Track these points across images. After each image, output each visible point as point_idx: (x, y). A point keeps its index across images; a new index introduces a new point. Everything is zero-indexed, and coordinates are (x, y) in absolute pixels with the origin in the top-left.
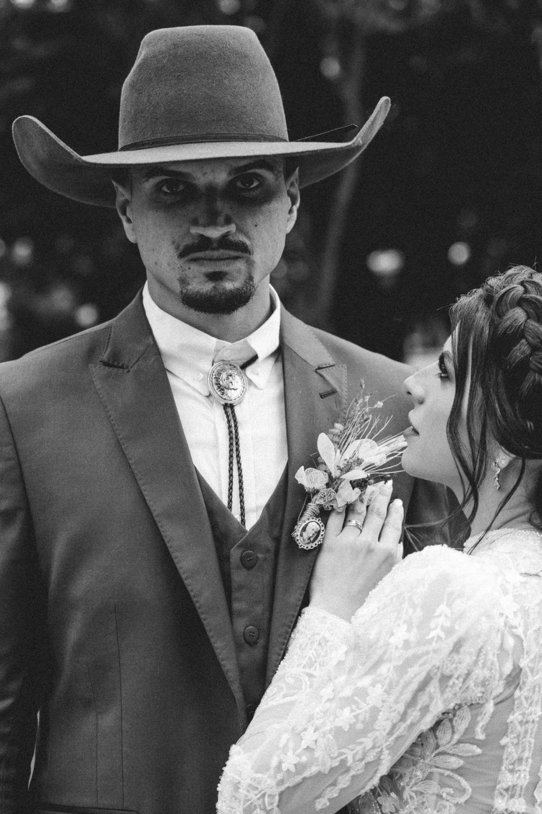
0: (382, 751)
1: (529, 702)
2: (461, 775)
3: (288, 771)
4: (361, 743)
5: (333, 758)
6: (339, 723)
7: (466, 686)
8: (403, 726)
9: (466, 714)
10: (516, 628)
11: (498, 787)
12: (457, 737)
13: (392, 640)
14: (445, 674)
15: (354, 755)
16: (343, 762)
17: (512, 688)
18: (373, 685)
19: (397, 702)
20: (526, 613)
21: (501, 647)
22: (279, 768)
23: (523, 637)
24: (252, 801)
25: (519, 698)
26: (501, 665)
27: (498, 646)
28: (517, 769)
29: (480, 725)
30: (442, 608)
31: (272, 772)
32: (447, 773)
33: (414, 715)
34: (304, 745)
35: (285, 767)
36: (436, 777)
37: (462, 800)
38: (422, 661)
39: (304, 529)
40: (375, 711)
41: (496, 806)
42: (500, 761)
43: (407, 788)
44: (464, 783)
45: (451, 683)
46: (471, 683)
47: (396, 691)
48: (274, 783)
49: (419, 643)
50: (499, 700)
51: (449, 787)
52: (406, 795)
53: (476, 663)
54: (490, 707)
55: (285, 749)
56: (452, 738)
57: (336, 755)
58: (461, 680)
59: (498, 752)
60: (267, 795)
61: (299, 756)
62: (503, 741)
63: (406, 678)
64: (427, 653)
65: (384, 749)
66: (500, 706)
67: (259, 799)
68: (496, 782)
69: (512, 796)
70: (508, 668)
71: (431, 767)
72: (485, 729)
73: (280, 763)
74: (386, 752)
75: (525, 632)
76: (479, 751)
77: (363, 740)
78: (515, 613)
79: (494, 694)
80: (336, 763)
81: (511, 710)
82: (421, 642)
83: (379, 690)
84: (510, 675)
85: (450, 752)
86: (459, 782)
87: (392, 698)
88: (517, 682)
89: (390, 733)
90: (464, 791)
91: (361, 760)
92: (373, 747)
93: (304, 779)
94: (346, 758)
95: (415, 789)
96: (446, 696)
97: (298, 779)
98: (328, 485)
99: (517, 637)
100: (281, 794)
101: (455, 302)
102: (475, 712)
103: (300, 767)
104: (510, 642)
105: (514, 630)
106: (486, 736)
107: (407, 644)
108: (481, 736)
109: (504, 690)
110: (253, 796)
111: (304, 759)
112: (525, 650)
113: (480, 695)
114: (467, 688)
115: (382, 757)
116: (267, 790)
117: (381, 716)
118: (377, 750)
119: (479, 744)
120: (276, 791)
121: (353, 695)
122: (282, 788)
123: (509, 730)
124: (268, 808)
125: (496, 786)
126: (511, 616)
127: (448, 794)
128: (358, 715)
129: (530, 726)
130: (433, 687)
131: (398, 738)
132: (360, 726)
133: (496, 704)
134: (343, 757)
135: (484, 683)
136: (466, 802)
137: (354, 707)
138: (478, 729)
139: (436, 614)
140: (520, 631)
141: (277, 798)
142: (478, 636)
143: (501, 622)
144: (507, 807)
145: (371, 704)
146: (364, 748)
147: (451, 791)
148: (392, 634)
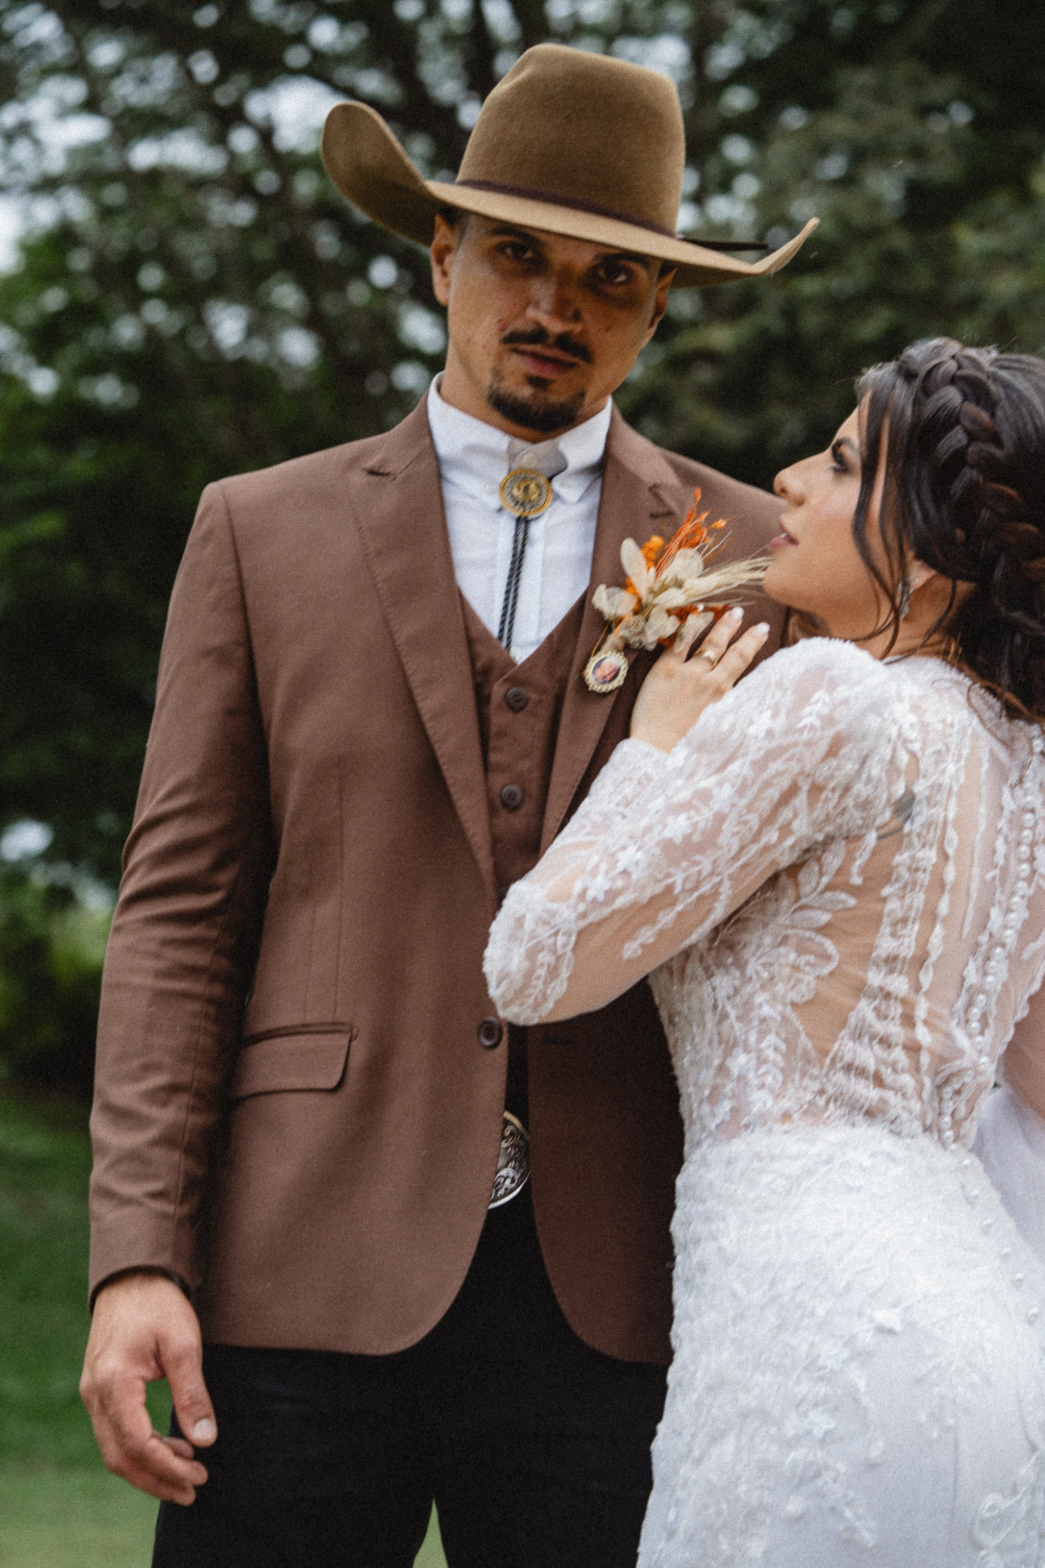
0: (721, 881)
1: (922, 841)
2: (826, 935)
3: (594, 900)
4: (696, 863)
5: (657, 881)
6: (668, 834)
7: (842, 806)
8: (754, 848)
9: (839, 849)
10: (911, 742)
11: (874, 955)
12: (825, 880)
13: (751, 731)
14: (817, 783)
15: (686, 880)
16: (670, 888)
17: (901, 819)
18: (721, 784)
19: (749, 808)
20: (924, 726)
21: (893, 761)
22: (582, 895)
23: (919, 754)
24: (539, 939)
25: (909, 834)
26: (890, 783)
27: (888, 758)
28: (899, 933)
29: (858, 862)
30: (821, 695)
31: (572, 901)
32: (808, 934)
33: (772, 836)
34: (620, 867)
35: (590, 895)
36: (793, 941)
37: (826, 970)
38: (788, 755)
39: (598, 665)
40: (720, 818)
41: (870, 982)
42: (878, 919)
43: (753, 960)
44: (829, 946)
45: (823, 796)
46: (850, 801)
47: (750, 794)
48: (573, 916)
49: (786, 733)
50: (885, 831)
51: (811, 953)
52: (750, 971)
53: (858, 773)
54: (871, 838)
55: (594, 873)
56: (818, 884)
57: (661, 876)
58: (837, 794)
59: (878, 906)
60: (561, 933)
61: (613, 880)
62: (886, 891)
63: (765, 776)
64: (796, 744)
65: (725, 880)
66: (884, 841)
67: (550, 937)
68: (872, 947)
69: (891, 971)
70: (900, 789)
71: (787, 927)
72: (863, 871)
73: (584, 891)
74: (727, 884)
75: (923, 749)
76: (852, 902)
77: (698, 857)
78: (911, 725)
79: (879, 822)
80: (658, 889)
81: (898, 849)
82: (788, 731)
83: (727, 791)
84: (899, 801)
85: (816, 905)
86: (822, 945)
87: (744, 802)
88: (909, 811)
89: (736, 858)
90: (828, 958)
91: (692, 891)
92: (712, 874)
93: (614, 913)
94: (674, 883)
95: (762, 961)
96: (815, 814)
97: (606, 911)
98: (636, 613)
99: (913, 755)
100: (580, 933)
101: (863, 374)
102: (852, 846)
103: (611, 895)
104: (904, 758)
105: (909, 746)
106: (864, 881)
107: (769, 734)
108: (857, 880)
109: (892, 818)
110: (544, 933)
111: (619, 883)
112: (922, 773)
113: (860, 822)
114: (844, 809)
115: (721, 890)
116: (561, 926)
117: (728, 827)
118: (717, 879)
119: (855, 891)
120: (575, 927)
121: (692, 799)
122: (582, 924)
123: (894, 877)
124: (560, 952)
125: (871, 954)
126: (906, 726)
127: (808, 963)
128: (697, 822)
129: (920, 875)
130: (801, 800)
131: (744, 866)
132: (696, 838)
133: (880, 838)
134: (670, 881)
135: (865, 805)
136: (831, 974)
137: (692, 813)
138: (855, 868)
139: (812, 700)
140: (916, 747)
141: (573, 938)
142: (864, 737)
143: (894, 731)
144: (883, 984)
145: (716, 807)
146: (700, 872)
147: (812, 959)
148: (751, 723)
